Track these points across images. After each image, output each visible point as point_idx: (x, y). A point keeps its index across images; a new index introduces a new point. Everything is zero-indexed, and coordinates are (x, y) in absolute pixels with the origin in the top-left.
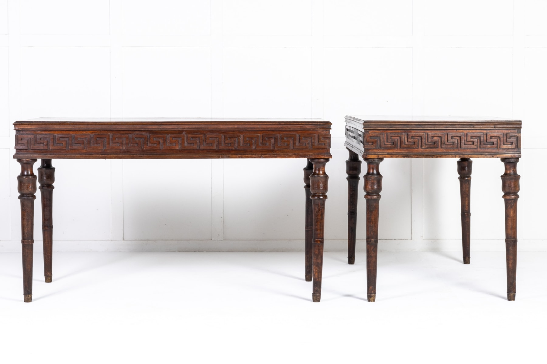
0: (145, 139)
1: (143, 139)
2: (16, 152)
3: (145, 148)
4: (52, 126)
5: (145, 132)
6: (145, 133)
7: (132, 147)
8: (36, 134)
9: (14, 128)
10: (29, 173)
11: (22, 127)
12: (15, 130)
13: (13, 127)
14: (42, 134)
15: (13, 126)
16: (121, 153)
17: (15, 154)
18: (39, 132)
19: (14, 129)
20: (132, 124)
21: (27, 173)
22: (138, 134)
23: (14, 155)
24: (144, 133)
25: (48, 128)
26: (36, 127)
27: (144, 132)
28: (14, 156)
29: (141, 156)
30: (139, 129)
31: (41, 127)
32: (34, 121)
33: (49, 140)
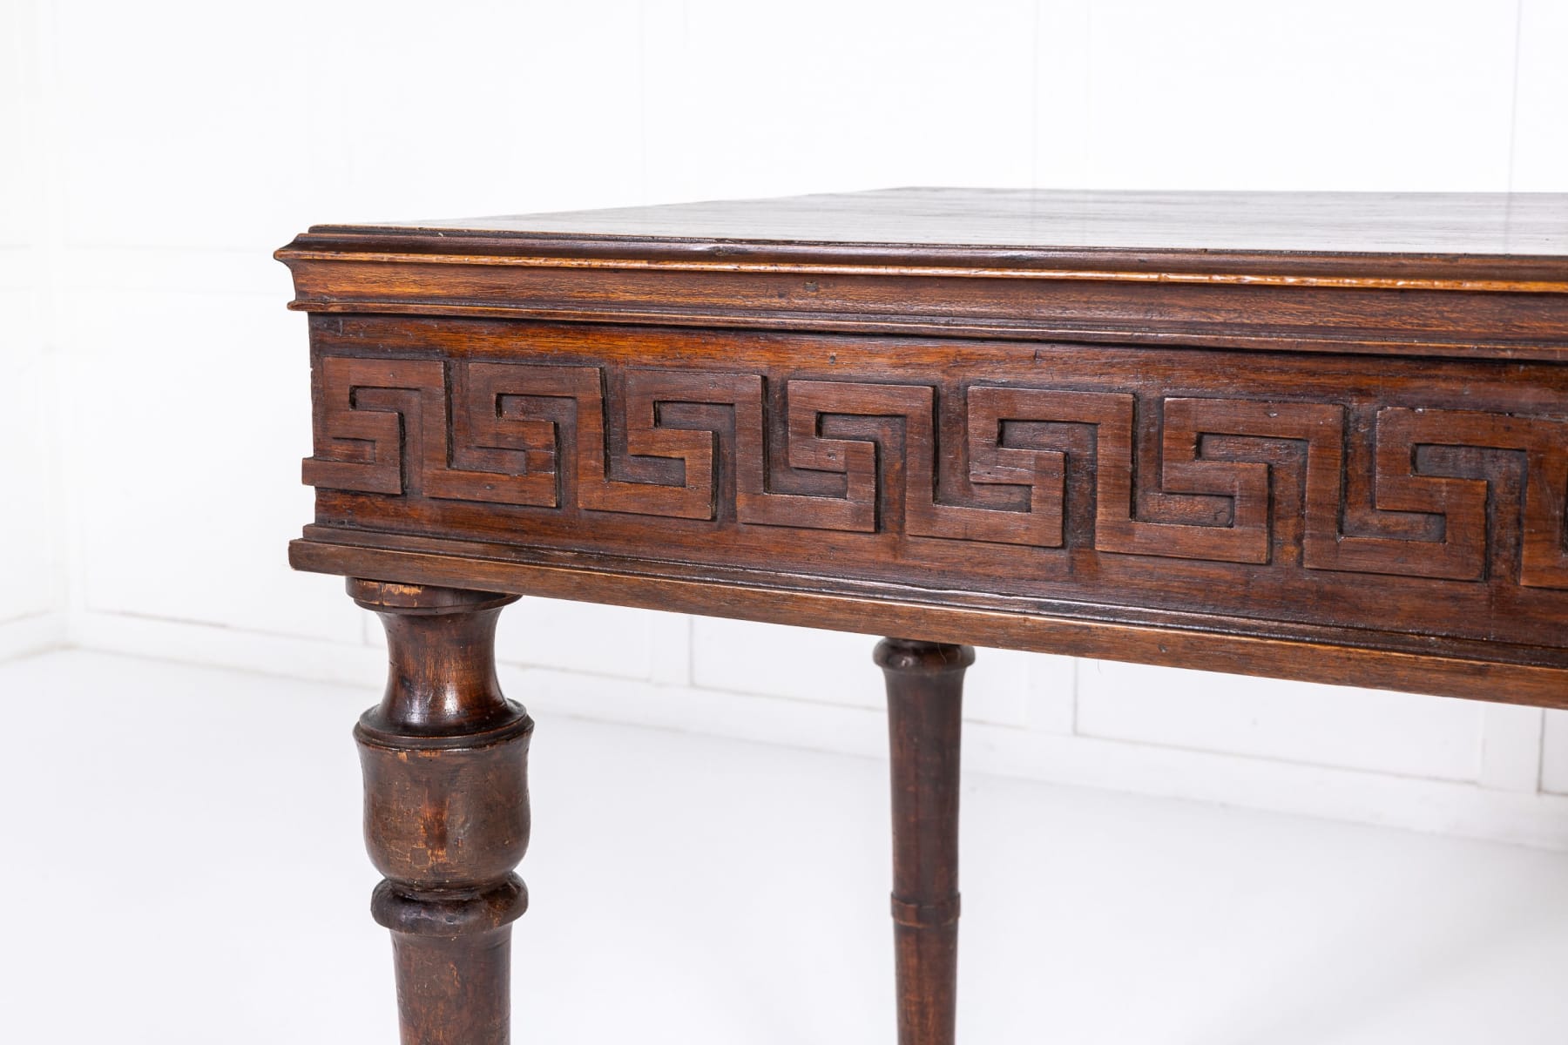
0: (1539, 464)
1: (1516, 468)
2: (320, 505)
3: (1531, 571)
4: (585, 280)
5: (1540, 382)
6: (1549, 396)
7: (1373, 548)
8: (464, 356)
9: (292, 297)
10: (451, 704)
11: (349, 288)
12: (303, 316)
13: (283, 282)
14: (514, 356)
15: (284, 274)
16: (1244, 600)
17: (307, 530)
18: (487, 340)
19: (293, 306)
20: (1386, 283)
21: (436, 705)
22: (1450, 407)
23: (299, 535)
24: (1529, 396)
25: (553, 302)
26: (462, 284)
27: (1526, 380)
28: (293, 546)
29: (1480, 672)
30: (1470, 348)
31: (502, 294)
32: (448, 233)
33: (565, 419)
